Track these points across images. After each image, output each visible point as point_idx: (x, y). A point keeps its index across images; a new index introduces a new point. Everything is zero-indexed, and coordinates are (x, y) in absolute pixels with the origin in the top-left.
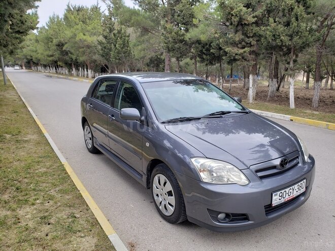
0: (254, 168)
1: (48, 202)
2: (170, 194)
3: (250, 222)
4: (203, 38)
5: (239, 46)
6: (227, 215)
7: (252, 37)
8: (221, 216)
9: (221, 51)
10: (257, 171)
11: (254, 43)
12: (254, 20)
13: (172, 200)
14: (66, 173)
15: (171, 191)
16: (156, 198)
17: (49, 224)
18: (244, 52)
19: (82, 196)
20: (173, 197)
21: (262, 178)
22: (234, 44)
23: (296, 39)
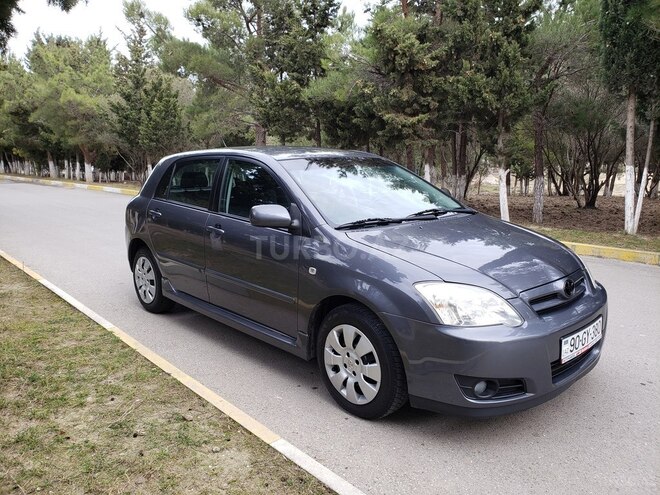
0: (526, 296)
1: (112, 399)
2: (368, 359)
3: (528, 395)
4: (340, 96)
5: (408, 110)
6: (491, 384)
7: (431, 95)
8: (480, 387)
9: (373, 122)
10: (533, 302)
11: (434, 104)
12: (434, 64)
13: (374, 370)
14: (125, 346)
15: (371, 353)
16: (331, 374)
17: (135, 436)
18: (419, 121)
19: (179, 383)
20: (376, 365)
21: (541, 313)
22: (399, 107)
23: (507, 97)
